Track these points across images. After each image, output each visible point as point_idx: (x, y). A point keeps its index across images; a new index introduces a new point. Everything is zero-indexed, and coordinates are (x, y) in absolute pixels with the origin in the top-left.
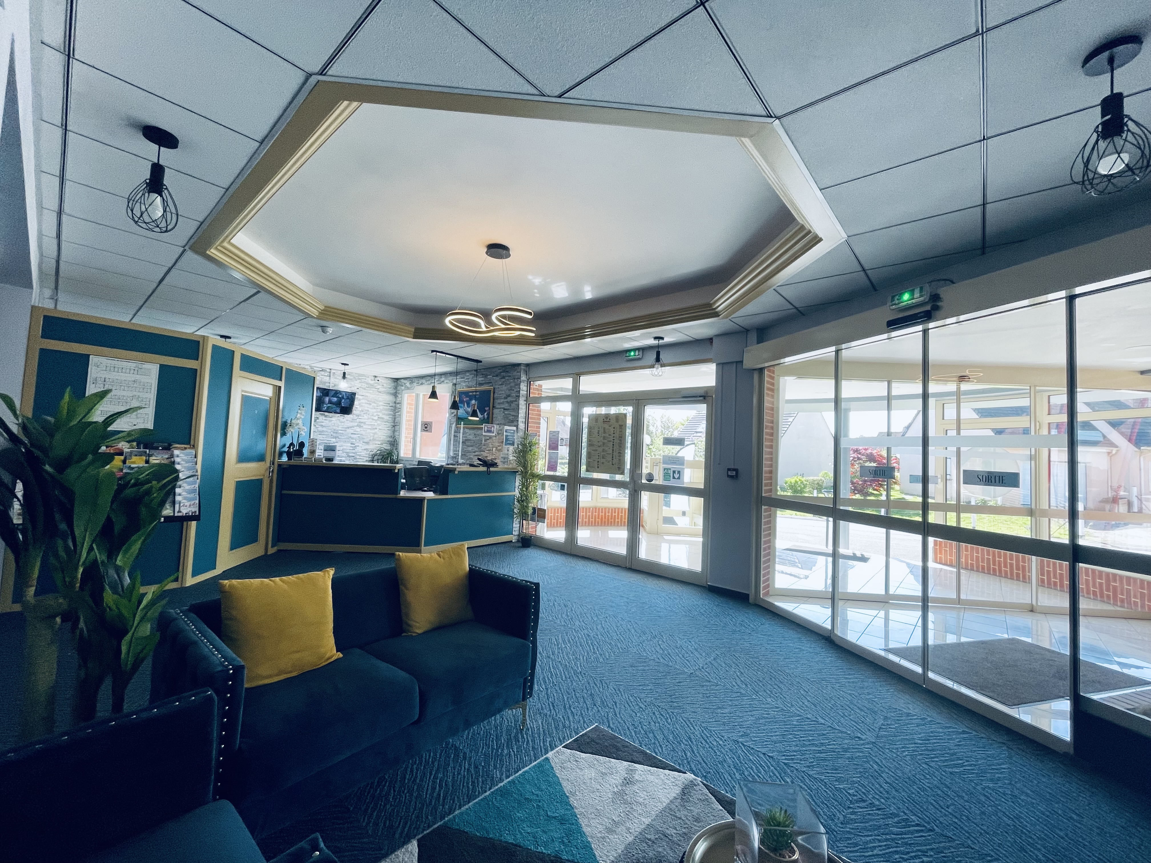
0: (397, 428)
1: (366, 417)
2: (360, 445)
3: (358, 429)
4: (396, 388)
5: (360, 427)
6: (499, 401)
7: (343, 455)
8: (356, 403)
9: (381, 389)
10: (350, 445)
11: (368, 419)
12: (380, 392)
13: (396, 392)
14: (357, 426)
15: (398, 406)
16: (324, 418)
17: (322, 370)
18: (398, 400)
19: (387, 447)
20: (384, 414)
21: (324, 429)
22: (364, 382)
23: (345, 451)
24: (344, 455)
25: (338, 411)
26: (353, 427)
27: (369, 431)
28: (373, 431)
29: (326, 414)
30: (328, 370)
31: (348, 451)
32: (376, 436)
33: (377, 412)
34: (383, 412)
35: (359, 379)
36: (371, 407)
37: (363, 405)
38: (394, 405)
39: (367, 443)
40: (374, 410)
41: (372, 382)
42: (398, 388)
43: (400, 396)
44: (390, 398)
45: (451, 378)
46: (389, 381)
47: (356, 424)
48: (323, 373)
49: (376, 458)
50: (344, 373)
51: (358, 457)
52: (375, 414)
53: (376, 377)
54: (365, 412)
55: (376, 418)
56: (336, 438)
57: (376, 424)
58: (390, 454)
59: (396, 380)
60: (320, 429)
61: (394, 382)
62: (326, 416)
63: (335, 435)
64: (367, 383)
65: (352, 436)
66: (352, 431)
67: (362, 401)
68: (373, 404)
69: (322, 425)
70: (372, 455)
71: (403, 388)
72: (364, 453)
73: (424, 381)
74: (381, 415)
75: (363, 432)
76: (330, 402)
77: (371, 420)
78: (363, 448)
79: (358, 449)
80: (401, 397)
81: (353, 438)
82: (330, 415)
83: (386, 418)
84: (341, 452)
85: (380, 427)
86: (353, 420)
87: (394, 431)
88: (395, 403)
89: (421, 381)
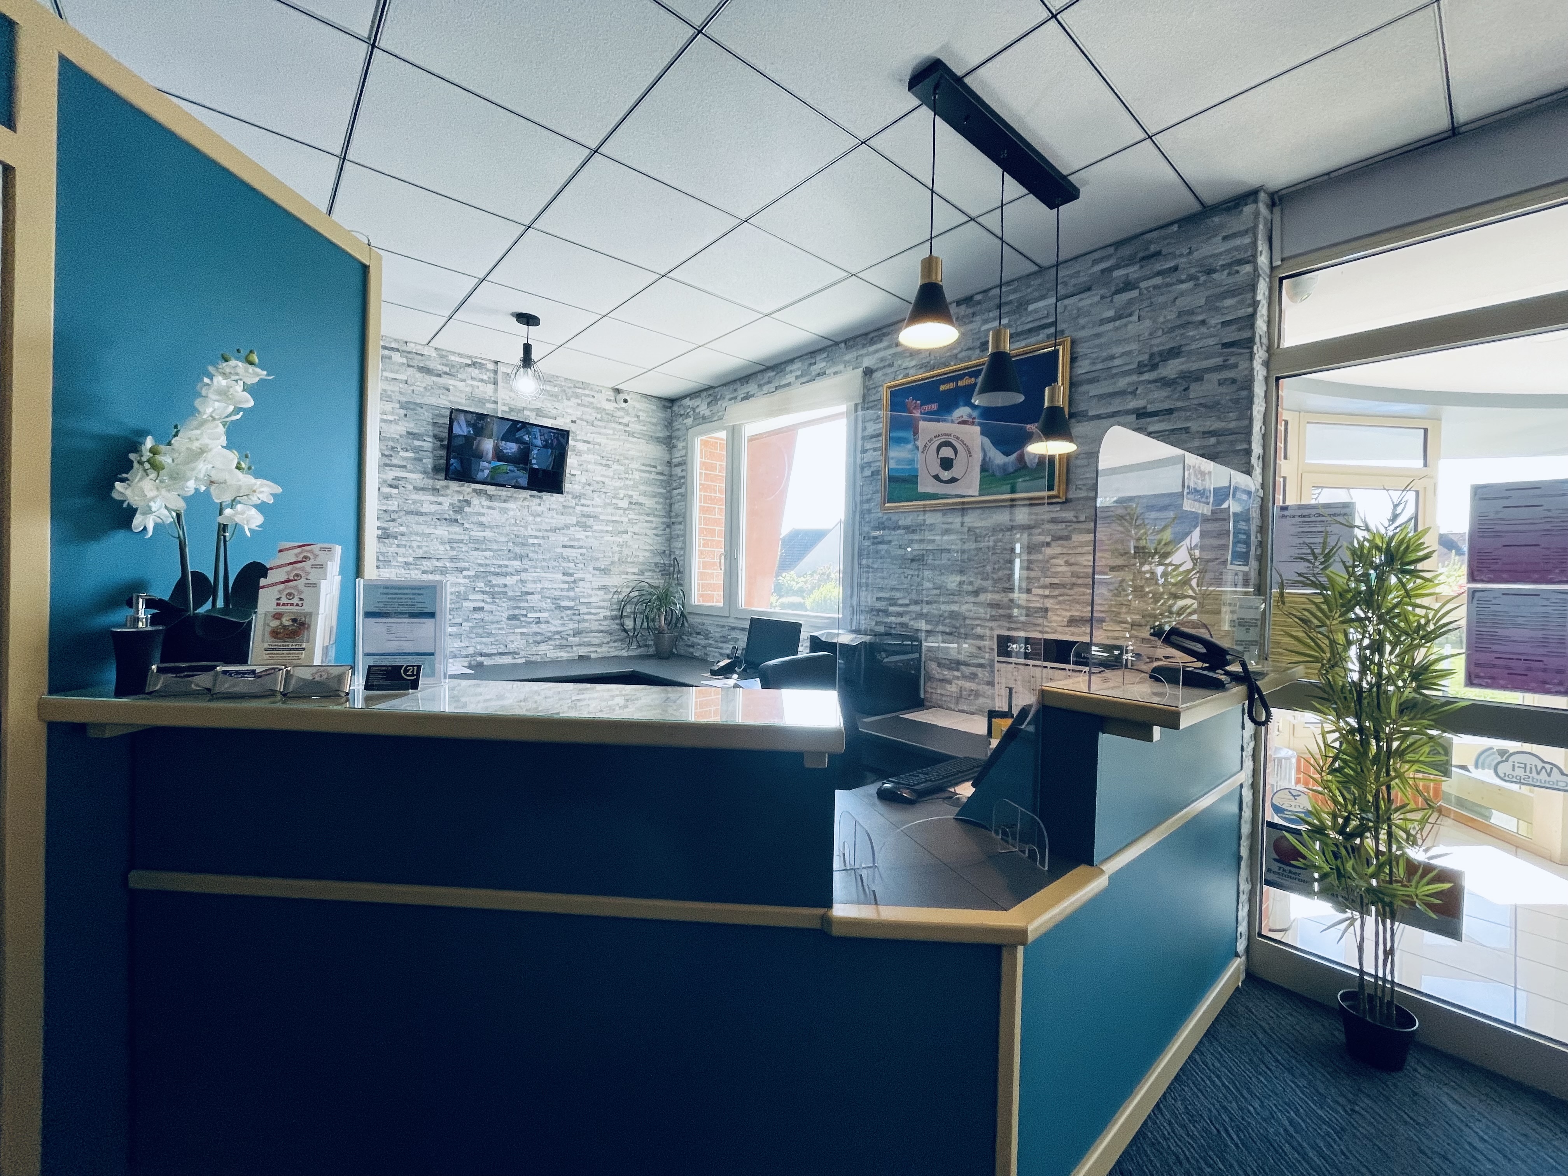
0: (678, 529)
1: (598, 500)
2: (588, 577)
3: (580, 534)
4: (669, 424)
5: (585, 527)
6: (1094, 390)
7: (544, 605)
8: (571, 461)
9: (635, 427)
10: (560, 576)
11: (606, 505)
12: (631, 434)
13: (670, 437)
14: (577, 524)
15: (678, 471)
16: (486, 503)
17: (474, 364)
18: (678, 455)
19: (657, 580)
20: (644, 494)
21: (488, 534)
22: (590, 405)
23: (547, 593)
24: (547, 604)
25: (524, 482)
26: (567, 527)
27: (608, 538)
28: (618, 539)
29: (491, 489)
30: (491, 366)
31: (557, 593)
32: (626, 552)
33: (626, 487)
34: (642, 488)
35: (577, 396)
36: (610, 473)
37: (590, 467)
38: (666, 470)
39: (605, 571)
40: (619, 484)
41: (610, 406)
42: (676, 425)
43: (680, 445)
44: (654, 452)
45: (850, 356)
46: (652, 406)
47: (573, 520)
48: (475, 372)
49: (628, 609)
50: (527, 348)
51: (584, 609)
52: (622, 493)
53: (618, 391)
54: (596, 487)
55: (624, 504)
56: (521, 558)
57: (625, 519)
58: (664, 598)
59: (670, 403)
60: (477, 533)
61: (665, 407)
62: (490, 497)
63: (518, 550)
64: (599, 410)
65: (567, 552)
66: (565, 540)
67: (585, 457)
68: (615, 466)
69: (481, 524)
70: (619, 602)
71: (689, 421)
72: (597, 598)
73: (752, 388)
74: (636, 497)
75: (595, 544)
76: (499, 455)
77: (610, 510)
78: (596, 585)
79: (583, 588)
80: (685, 448)
81: (567, 559)
82: (504, 492)
83: (650, 502)
84: (537, 597)
85: (636, 529)
86: (565, 510)
87: (670, 540)
88: (669, 463)
89: (743, 391)
